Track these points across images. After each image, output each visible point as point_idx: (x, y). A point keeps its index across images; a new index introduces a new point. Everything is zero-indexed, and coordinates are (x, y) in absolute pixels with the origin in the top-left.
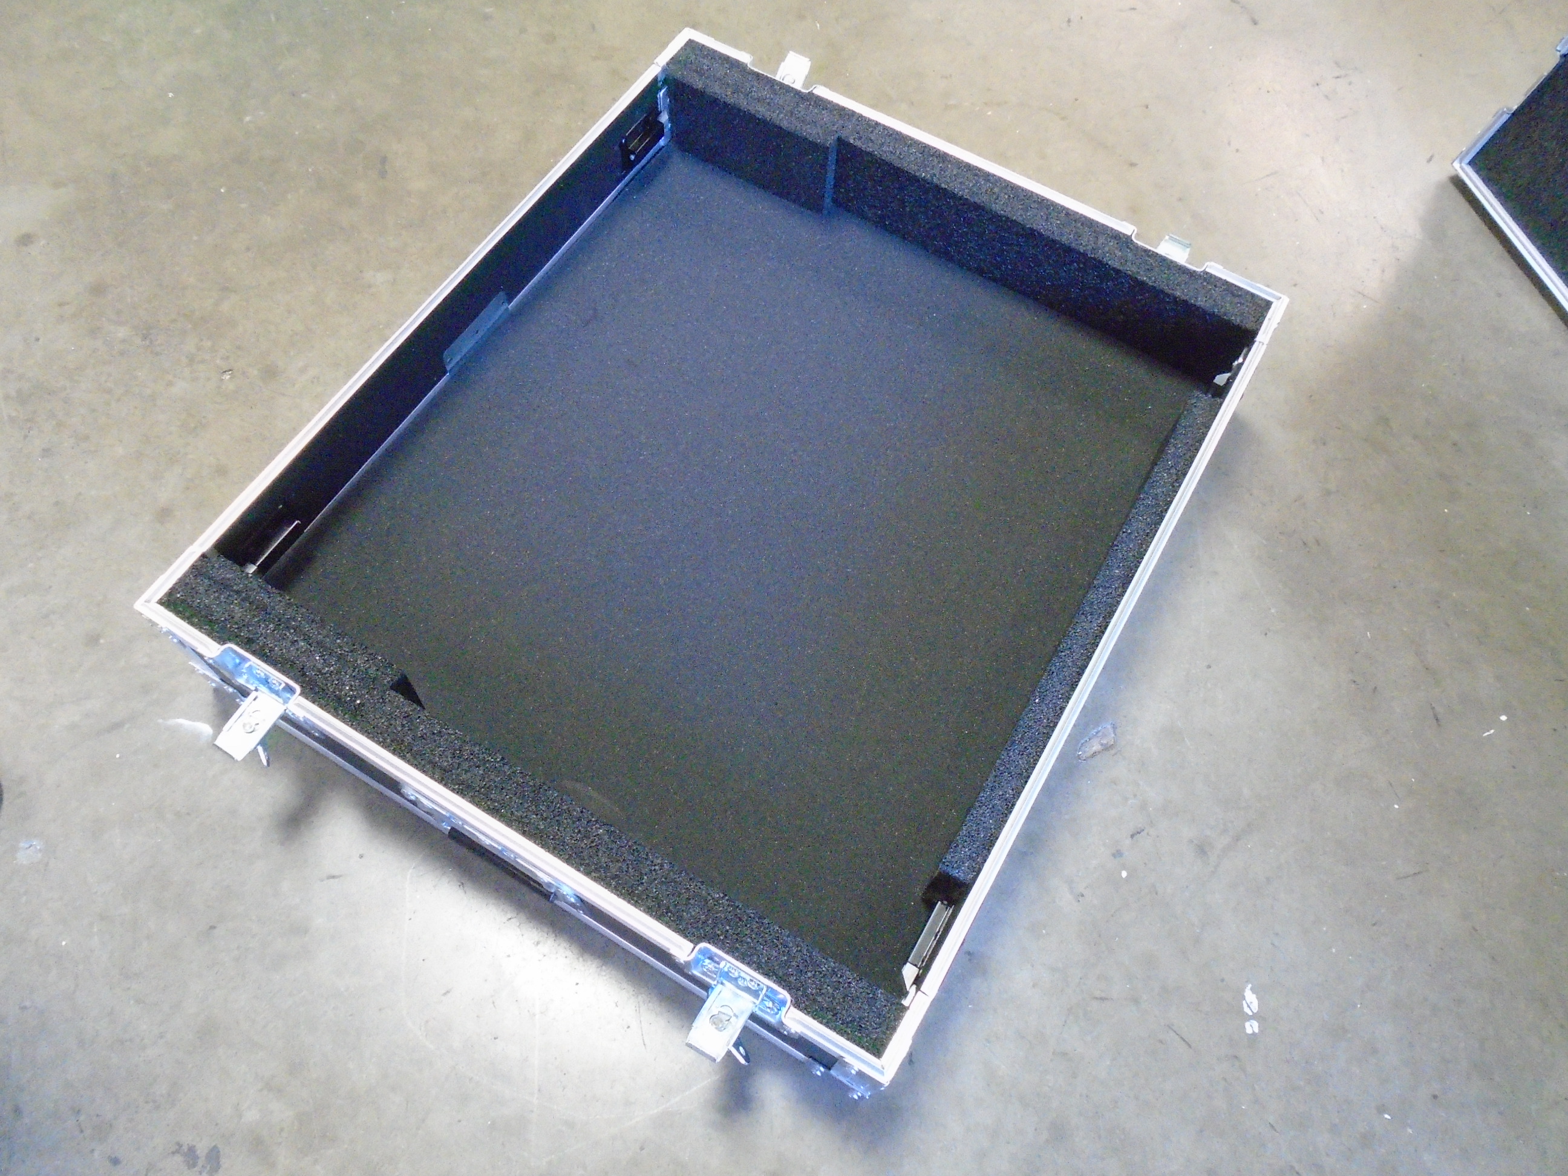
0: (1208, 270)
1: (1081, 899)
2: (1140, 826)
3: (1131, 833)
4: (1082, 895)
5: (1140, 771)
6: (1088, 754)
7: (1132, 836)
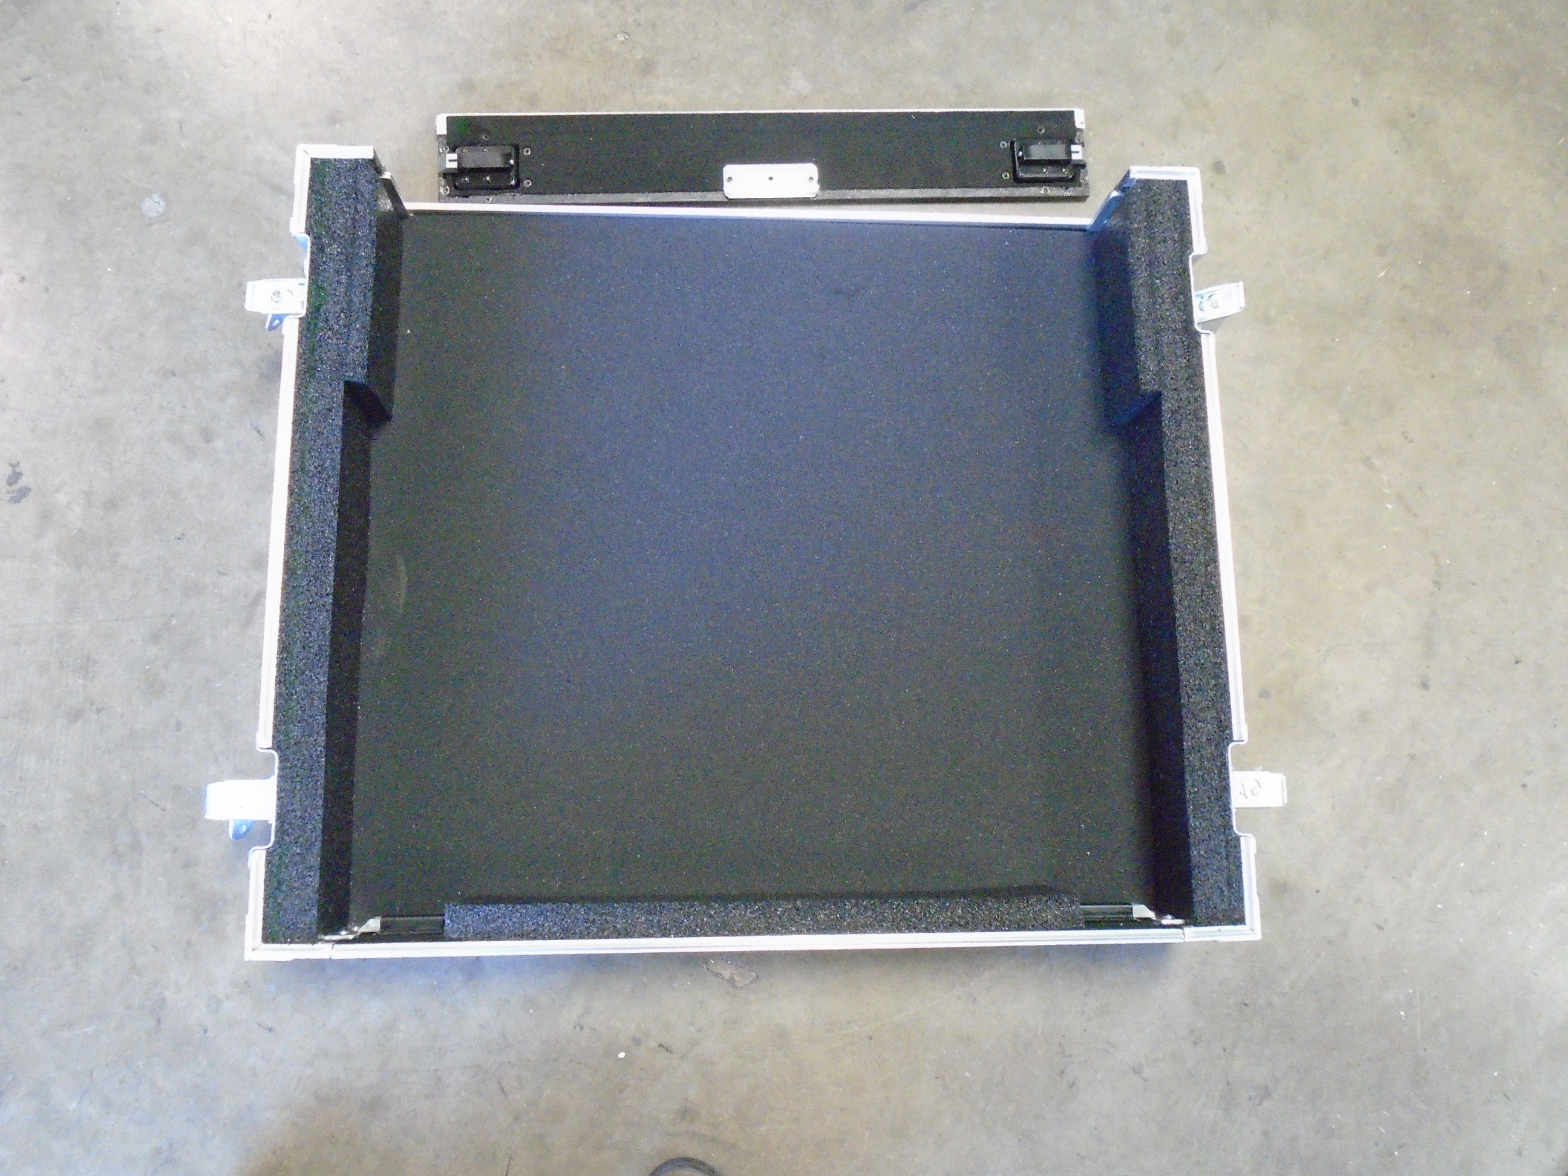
0: (1242, 840)
1: (578, 1028)
2: (675, 1048)
3: (663, 1044)
4: (582, 1028)
5: (725, 1023)
6: (715, 970)
7: (661, 1046)
